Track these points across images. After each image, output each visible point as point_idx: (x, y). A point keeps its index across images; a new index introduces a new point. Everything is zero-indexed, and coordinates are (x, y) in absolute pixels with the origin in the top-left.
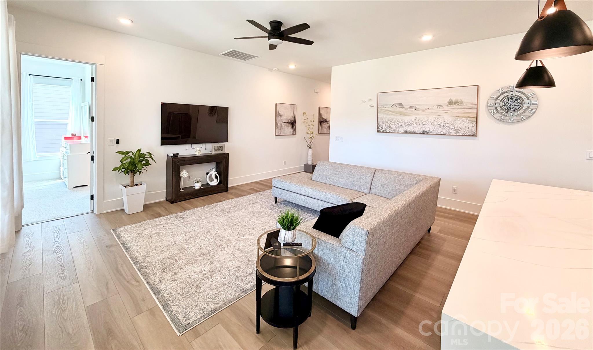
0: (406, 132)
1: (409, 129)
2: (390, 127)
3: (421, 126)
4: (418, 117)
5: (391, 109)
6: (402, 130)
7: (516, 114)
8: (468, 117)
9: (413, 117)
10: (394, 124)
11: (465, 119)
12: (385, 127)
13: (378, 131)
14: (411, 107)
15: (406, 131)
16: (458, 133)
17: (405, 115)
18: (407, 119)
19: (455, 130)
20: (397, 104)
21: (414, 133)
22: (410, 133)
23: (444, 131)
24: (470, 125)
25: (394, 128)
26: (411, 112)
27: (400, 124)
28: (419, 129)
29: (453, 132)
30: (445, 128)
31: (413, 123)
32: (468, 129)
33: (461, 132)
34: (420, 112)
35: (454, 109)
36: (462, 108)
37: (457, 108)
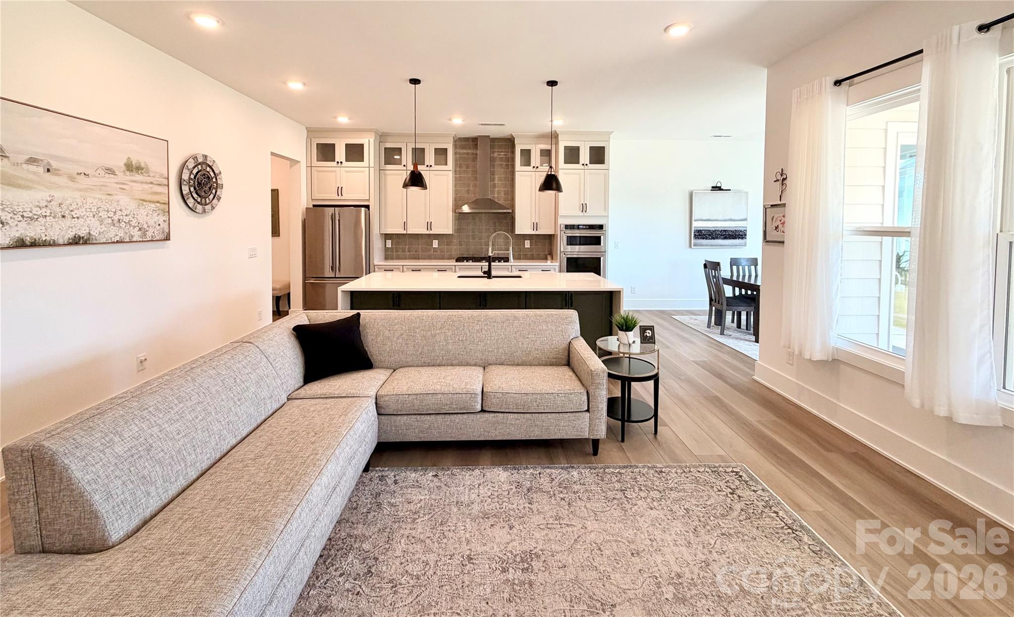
0: (21, 244)
1: (31, 232)
3: (68, 222)
4: (57, 195)
9: (40, 196)
14: (32, 161)
15: (22, 240)
16: (145, 236)
22: (33, 245)
24: (162, 218)
29: (136, 235)
32: (158, 227)
33: (149, 234)
34: (63, 181)
35: (135, 182)
36: (147, 183)
37: (142, 183)
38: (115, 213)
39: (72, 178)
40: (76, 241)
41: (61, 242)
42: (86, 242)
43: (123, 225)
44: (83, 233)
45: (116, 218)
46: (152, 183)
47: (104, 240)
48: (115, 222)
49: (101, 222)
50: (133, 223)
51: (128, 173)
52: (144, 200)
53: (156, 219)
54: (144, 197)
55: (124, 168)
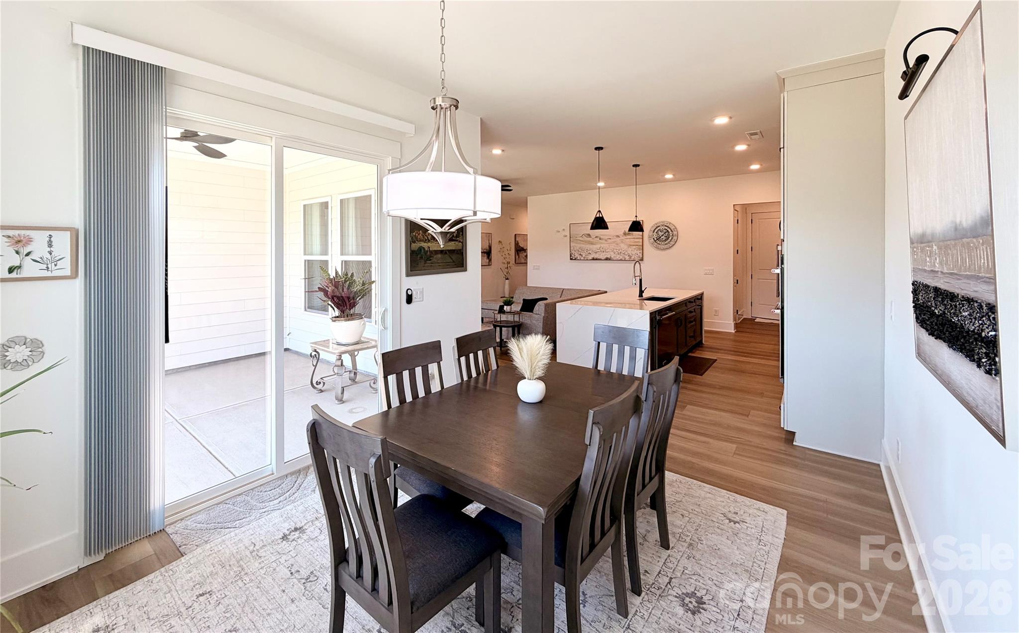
0: (593, 259)
1: (596, 256)
2: (580, 255)
3: (604, 253)
4: (602, 245)
5: (581, 239)
6: (590, 257)
7: (666, 243)
8: (637, 245)
9: (598, 246)
10: (584, 252)
11: (634, 247)
12: (577, 255)
13: (571, 259)
14: (596, 237)
16: (630, 258)
17: (592, 244)
18: (595, 247)
19: (628, 256)
20: (586, 234)
21: (600, 260)
22: (596, 259)
23: (621, 257)
24: (638, 252)
25: (584, 256)
26: (597, 241)
27: (588, 252)
28: (603, 256)
29: (627, 258)
30: (622, 254)
31: (599, 250)
32: (637, 256)
33: (632, 258)
34: (603, 241)
35: (627, 239)
36: (632, 238)
37: (630, 239)
38: (621, 251)
39: (606, 241)
40: (607, 259)
41: (603, 259)
42: (610, 259)
44: (609, 257)
46: (634, 238)
47: (615, 259)
48: (619, 253)
49: (615, 254)
50: (626, 253)
51: (624, 236)
53: (636, 252)
54: (630, 244)
55: (623, 234)
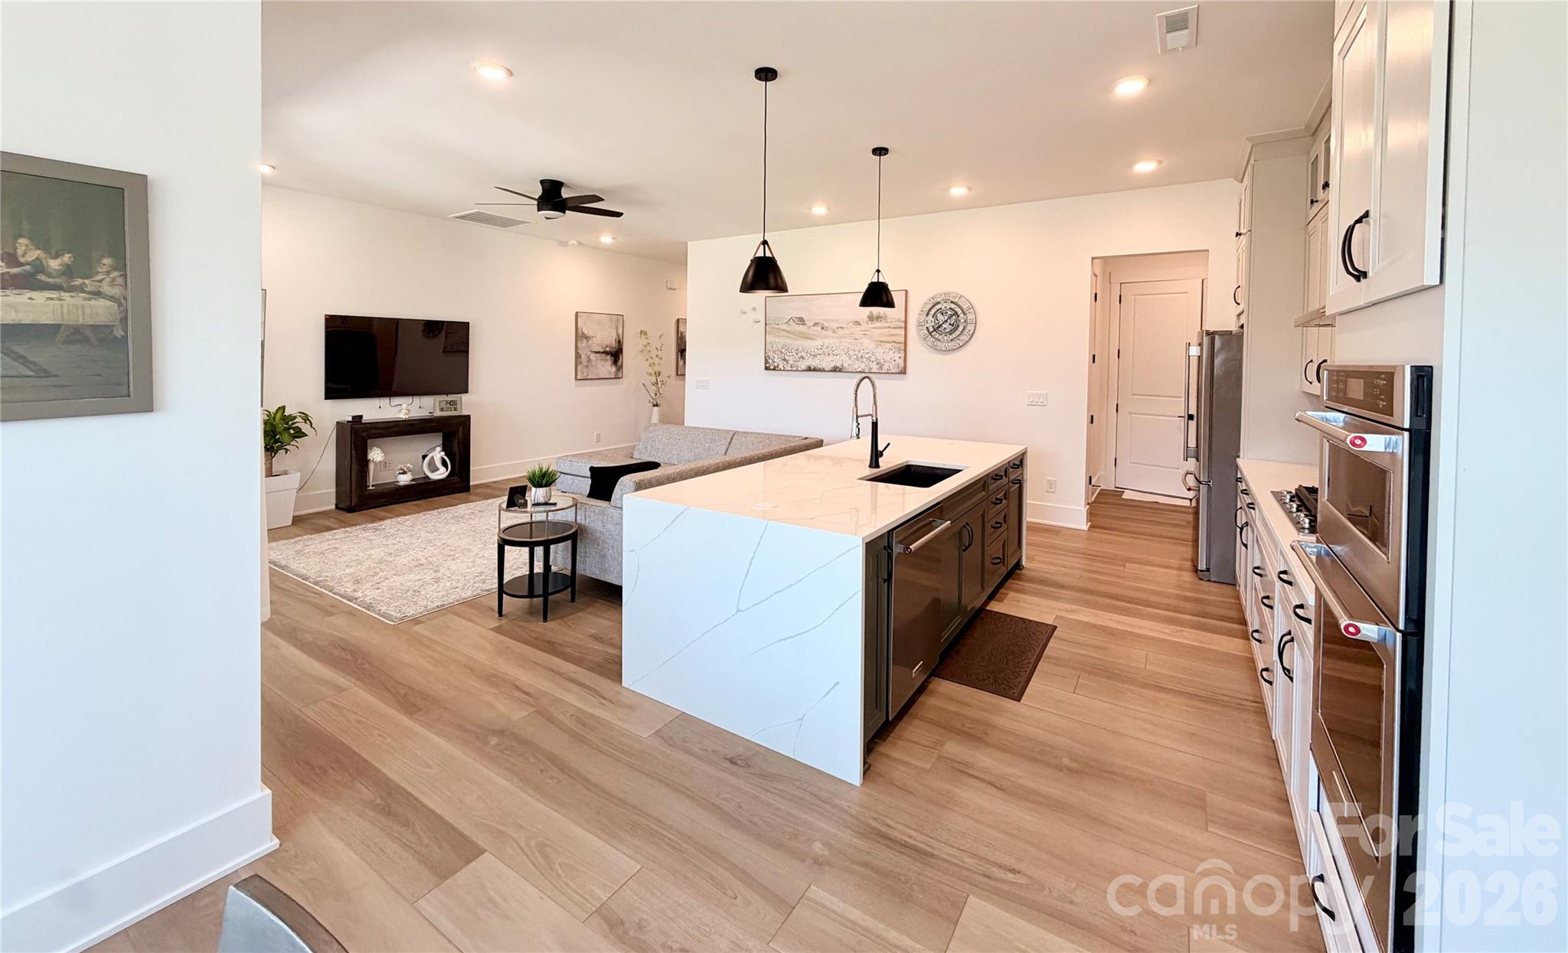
1: (814, 363)
2: (785, 360)
3: (831, 358)
4: (827, 342)
5: (785, 328)
6: (803, 365)
7: (951, 338)
8: (894, 342)
9: (818, 343)
10: (791, 354)
11: (890, 345)
12: (778, 361)
13: (767, 368)
14: (816, 324)
15: (810, 367)
16: (881, 368)
17: (806, 337)
18: (812, 345)
19: (878, 363)
20: (796, 318)
21: (822, 371)
22: (815, 370)
23: (862, 366)
24: (897, 356)
25: (791, 362)
26: (816, 333)
27: (800, 355)
28: (828, 364)
29: (875, 368)
31: (819, 352)
32: (894, 363)
33: (885, 367)
34: (829, 333)
35: (875, 328)
36: (886, 327)
37: (880, 328)
38: (859, 352)
39: (834, 332)
40: (835, 370)
41: (827, 369)
42: (840, 371)
43: (864, 360)
44: (839, 365)
45: (859, 355)
46: (889, 327)
47: (851, 370)
48: (859, 357)
49: (850, 358)
50: (873, 359)
51: (869, 322)
52: (882, 342)
53: (892, 356)
54: (882, 339)
55: (867, 319)
